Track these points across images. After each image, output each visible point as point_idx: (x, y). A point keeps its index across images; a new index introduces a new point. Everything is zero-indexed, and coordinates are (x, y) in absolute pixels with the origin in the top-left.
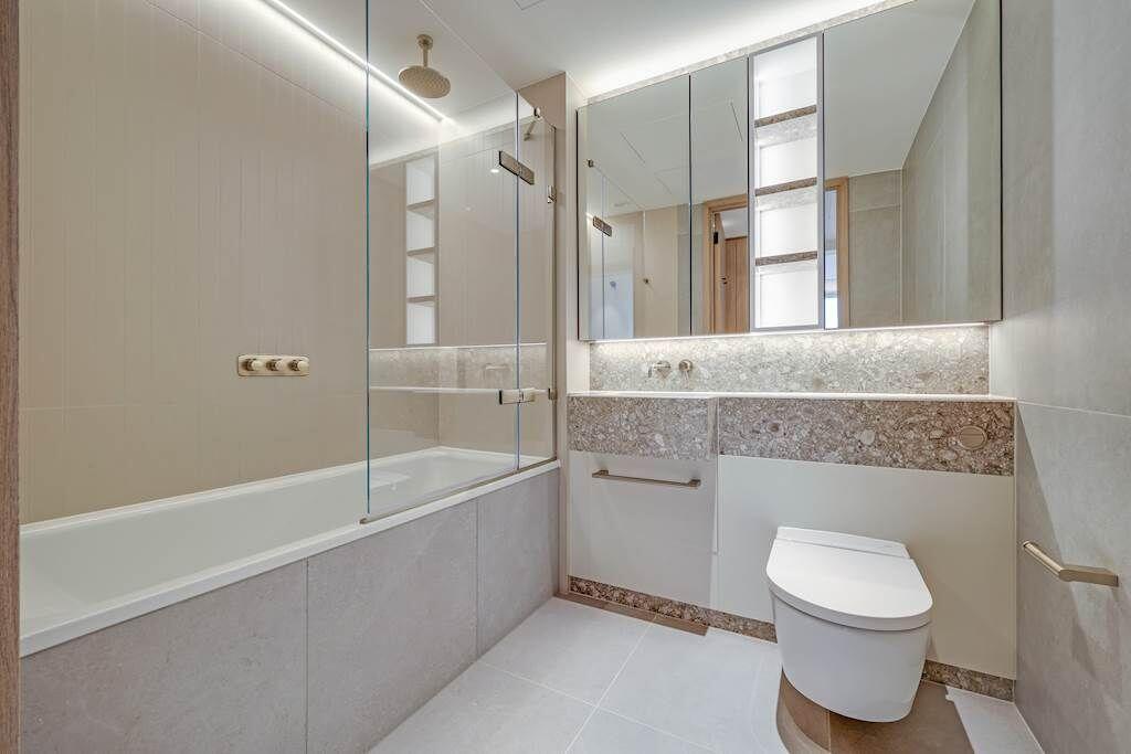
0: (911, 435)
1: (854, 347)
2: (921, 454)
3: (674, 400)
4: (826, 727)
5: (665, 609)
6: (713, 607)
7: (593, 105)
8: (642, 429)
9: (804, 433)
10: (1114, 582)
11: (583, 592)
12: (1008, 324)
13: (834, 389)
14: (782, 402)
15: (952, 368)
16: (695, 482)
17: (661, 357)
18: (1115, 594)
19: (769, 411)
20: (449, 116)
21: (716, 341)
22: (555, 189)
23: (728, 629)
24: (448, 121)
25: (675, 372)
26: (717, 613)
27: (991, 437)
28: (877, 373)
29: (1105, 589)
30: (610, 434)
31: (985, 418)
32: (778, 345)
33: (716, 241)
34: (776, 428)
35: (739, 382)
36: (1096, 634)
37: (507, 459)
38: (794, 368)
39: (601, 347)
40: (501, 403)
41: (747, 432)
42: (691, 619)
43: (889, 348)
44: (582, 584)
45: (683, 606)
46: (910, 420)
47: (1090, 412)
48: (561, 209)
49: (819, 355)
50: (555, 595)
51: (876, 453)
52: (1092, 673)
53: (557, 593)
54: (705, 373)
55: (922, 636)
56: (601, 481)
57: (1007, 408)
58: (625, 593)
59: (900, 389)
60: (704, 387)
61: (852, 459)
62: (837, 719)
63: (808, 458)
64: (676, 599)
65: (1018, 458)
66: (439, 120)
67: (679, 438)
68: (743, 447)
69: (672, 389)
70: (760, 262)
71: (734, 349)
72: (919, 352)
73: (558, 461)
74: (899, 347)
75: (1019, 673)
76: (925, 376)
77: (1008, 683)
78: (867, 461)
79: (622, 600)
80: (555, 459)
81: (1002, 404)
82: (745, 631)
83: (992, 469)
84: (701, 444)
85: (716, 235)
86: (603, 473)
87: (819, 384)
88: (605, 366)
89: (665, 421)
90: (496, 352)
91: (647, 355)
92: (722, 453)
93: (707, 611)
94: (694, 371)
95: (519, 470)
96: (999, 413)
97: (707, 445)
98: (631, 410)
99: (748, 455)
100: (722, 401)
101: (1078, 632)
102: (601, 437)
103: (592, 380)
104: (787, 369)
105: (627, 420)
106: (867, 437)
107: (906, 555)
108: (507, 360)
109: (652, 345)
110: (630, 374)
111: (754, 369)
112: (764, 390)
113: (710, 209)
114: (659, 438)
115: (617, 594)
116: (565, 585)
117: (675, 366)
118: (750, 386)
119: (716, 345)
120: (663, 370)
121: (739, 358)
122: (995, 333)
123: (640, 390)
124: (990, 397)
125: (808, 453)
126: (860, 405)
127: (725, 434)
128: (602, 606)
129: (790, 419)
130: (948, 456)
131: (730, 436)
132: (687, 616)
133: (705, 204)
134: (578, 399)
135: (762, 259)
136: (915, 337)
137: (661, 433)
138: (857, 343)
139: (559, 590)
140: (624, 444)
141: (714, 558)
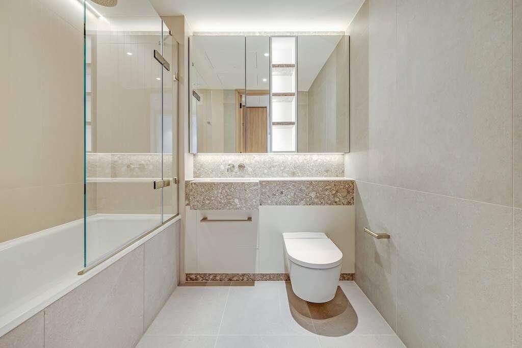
0: (327, 193)
1: (305, 159)
2: (329, 200)
3: (243, 183)
4: (307, 309)
5: (235, 278)
6: (257, 272)
7: (195, 35)
8: (228, 197)
9: (292, 194)
10: (388, 237)
11: (193, 280)
12: (352, 154)
13: (299, 176)
14: (285, 182)
15: (334, 168)
16: (250, 219)
17: (230, 162)
18: (389, 241)
19: (279, 186)
20: (104, 16)
21: (255, 156)
22: (178, 74)
23: (263, 280)
24: (102, 18)
25: (237, 169)
26: (258, 274)
27: (348, 192)
28: (312, 169)
29: (386, 240)
30: (212, 200)
31: (347, 186)
32: (279, 158)
33: (241, 107)
34: (282, 193)
35: (264, 173)
36: (382, 254)
37: (157, 218)
38: (285, 168)
39: (199, 156)
40: (155, 188)
41: (271, 195)
42: (247, 280)
43: (317, 160)
44: (193, 276)
45: (243, 275)
46: (326, 188)
47: (381, 185)
48: (181, 86)
49: (294, 162)
50: (178, 286)
51: (316, 200)
52: (382, 266)
53: (179, 284)
54: (250, 169)
55: (340, 267)
56: (204, 223)
57: (352, 182)
58: (215, 275)
59: (320, 176)
60: (249, 176)
61: (309, 204)
62: (310, 304)
63: (294, 204)
64: (240, 272)
65: (356, 199)
66: (97, 17)
67: (246, 201)
68: (269, 202)
69: (235, 177)
70: (274, 124)
71: (262, 159)
72: (325, 162)
73: (180, 215)
74: (320, 160)
75: (356, 270)
76: (327, 171)
77: (352, 275)
78: (313, 203)
79: (214, 279)
80: (178, 214)
81: (351, 181)
82: (270, 279)
83: (349, 203)
84: (256, 202)
85: (241, 104)
86: (205, 219)
87: (294, 174)
88: (202, 166)
89: (240, 193)
90: (135, 158)
91: (223, 161)
92: (261, 205)
93: (254, 275)
94: (245, 168)
95: (163, 224)
96: (351, 184)
97: (258, 202)
98: (223, 188)
99: (271, 205)
100: (261, 182)
101: (377, 254)
102: (207, 202)
103: (195, 173)
104: (282, 168)
105: (221, 193)
106: (313, 195)
107: (326, 237)
108: (143, 162)
109: (226, 156)
110: (216, 170)
111: (270, 168)
112: (274, 177)
113: (239, 92)
114: (236, 201)
115: (211, 277)
116: (183, 278)
117: (236, 166)
118: (268, 175)
119: (255, 157)
120: (231, 168)
121: (264, 163)
122: (347, 157)
123: (220, 177)
124: (345, 178)
125: (294, 202)
126: (311, 182)
127: (262, 196)
128: (205, 284)
129: (287, 189)
130: (337, 200)
131: (264, 197)
132: (245, 279)
133: (236, 90)
134: (195, 184)
135: (275, 123)
136: (324, 157)
137: (238, 198)
138: (306, 158)
139: (180, 282)
140: (220, 205)
141: (258, 251)
